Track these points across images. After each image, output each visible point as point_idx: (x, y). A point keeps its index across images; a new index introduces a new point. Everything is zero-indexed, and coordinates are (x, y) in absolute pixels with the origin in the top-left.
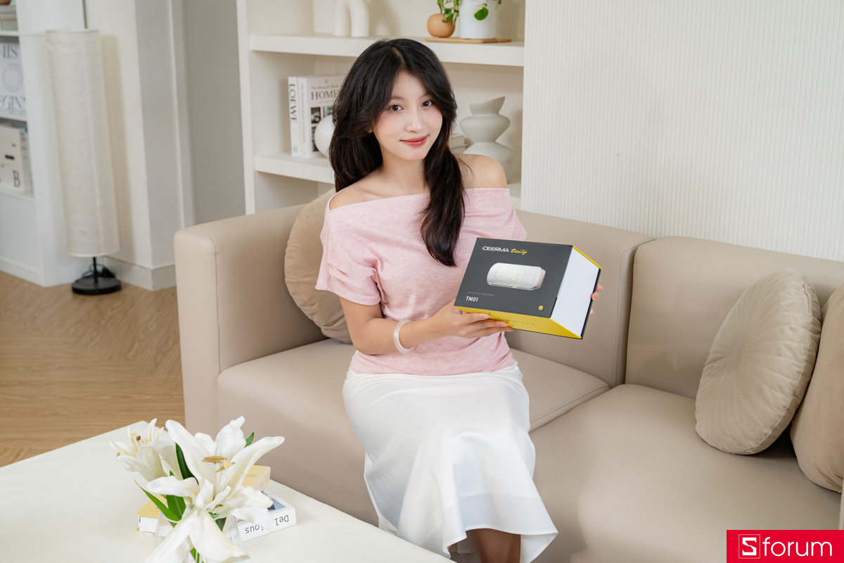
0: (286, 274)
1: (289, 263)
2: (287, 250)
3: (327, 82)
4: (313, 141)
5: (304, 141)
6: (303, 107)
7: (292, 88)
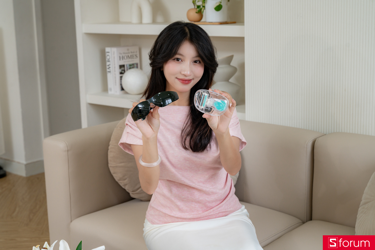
0: (109, 162)
1: (110, 155)
2: (109, 147)
3: (128, 50)
4: (121, 85)
5: (116, 85)
6: (114, 65)
7: (108, 54)
